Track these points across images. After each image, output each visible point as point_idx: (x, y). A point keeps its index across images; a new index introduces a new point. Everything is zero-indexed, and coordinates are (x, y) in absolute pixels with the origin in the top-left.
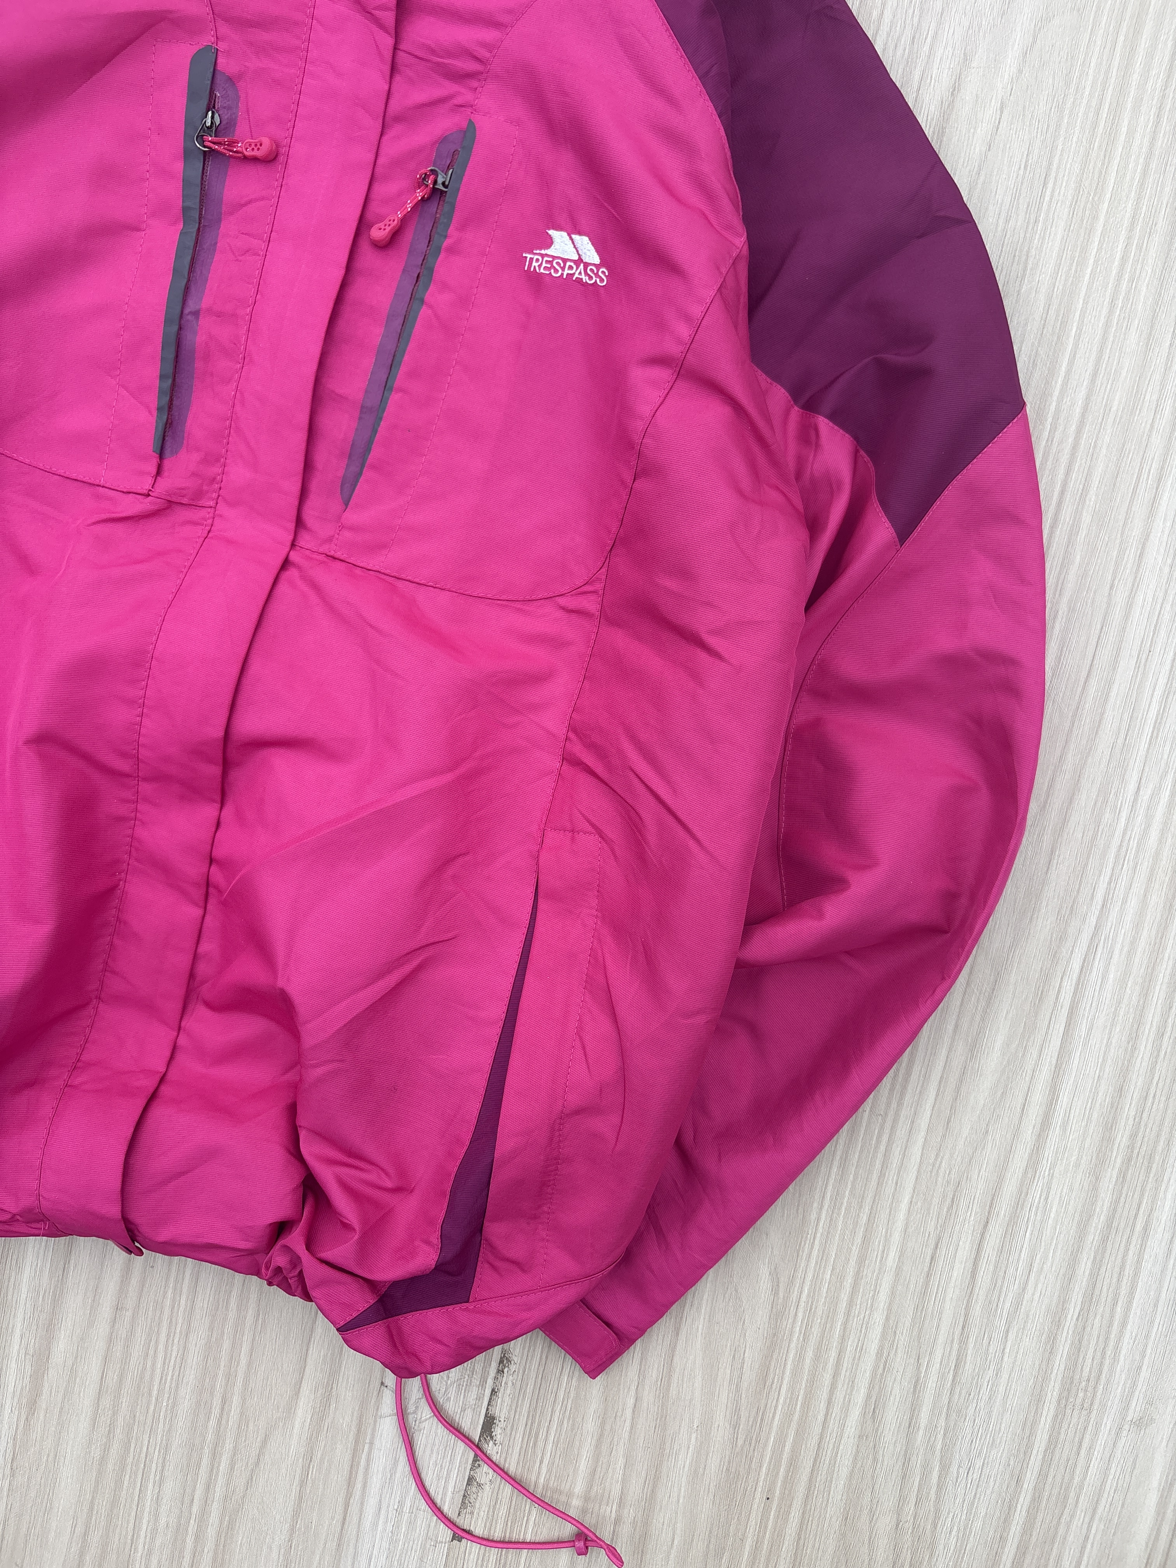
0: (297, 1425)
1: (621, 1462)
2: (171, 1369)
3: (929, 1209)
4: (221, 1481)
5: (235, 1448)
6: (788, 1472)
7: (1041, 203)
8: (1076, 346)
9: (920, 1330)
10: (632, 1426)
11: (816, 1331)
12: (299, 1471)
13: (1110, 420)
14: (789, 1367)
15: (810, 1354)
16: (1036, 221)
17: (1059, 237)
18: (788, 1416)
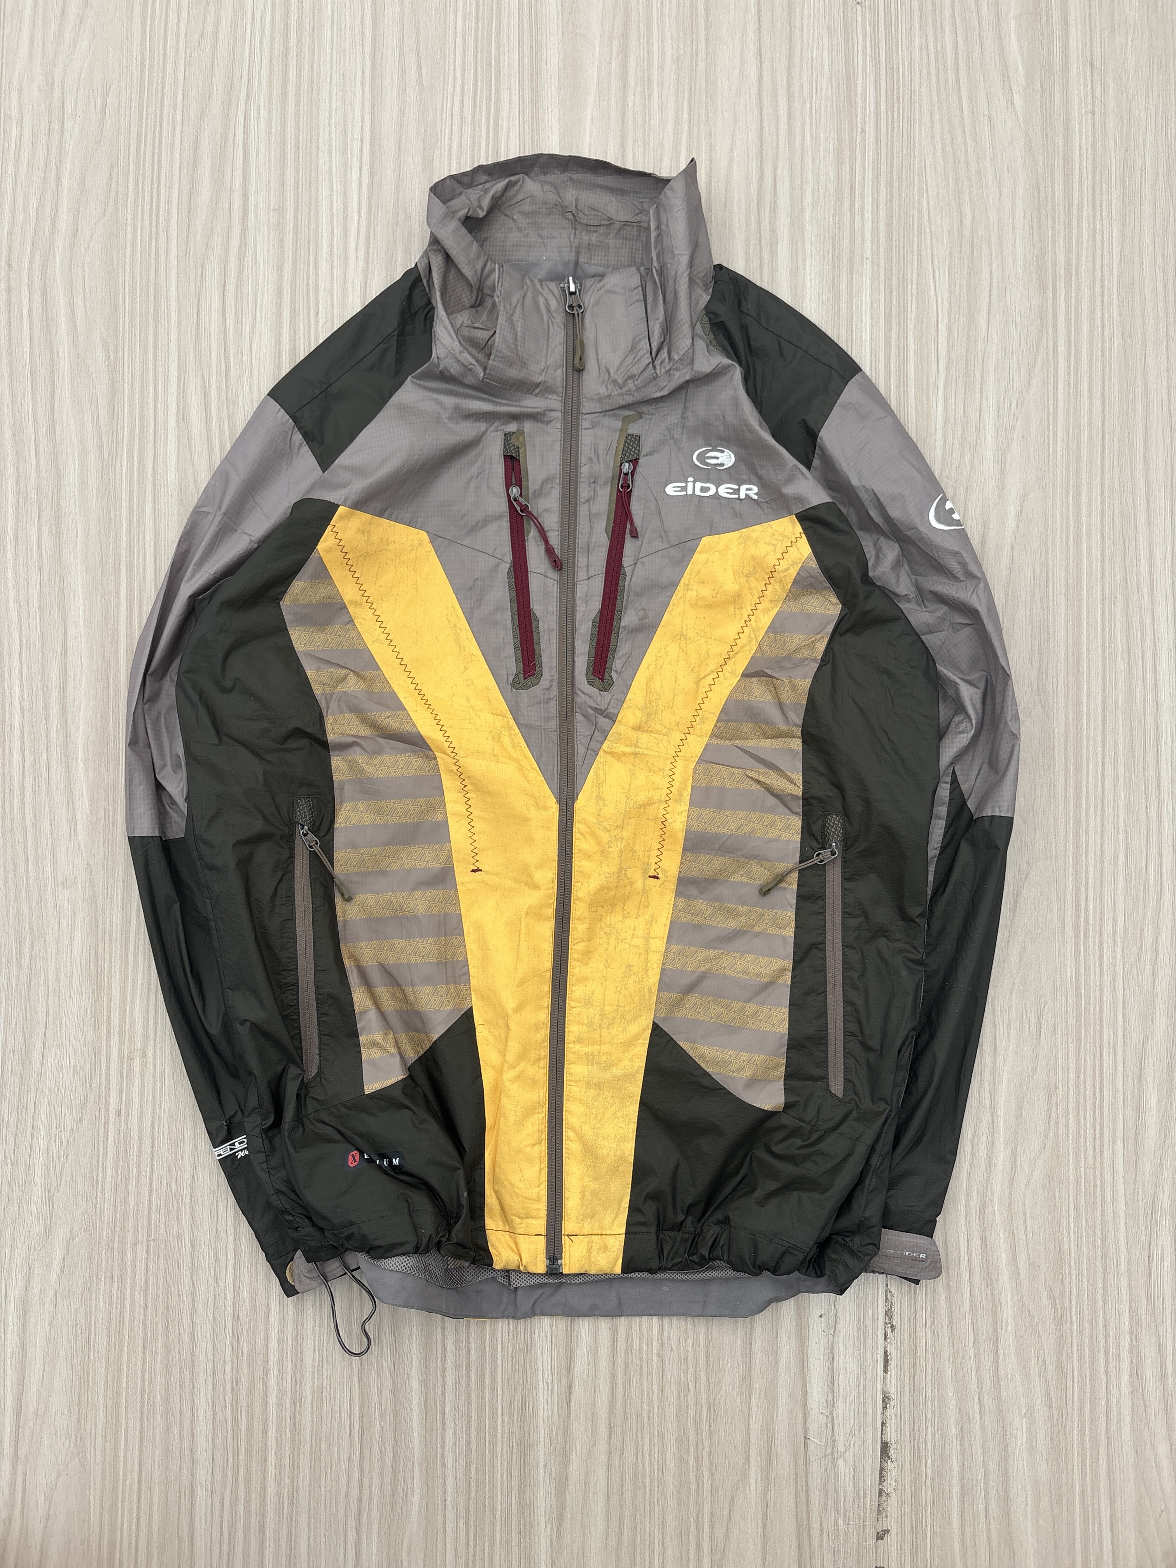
0: (753, 1481)
1: (980, 1451)
2: (656, 1463)
3: (1138, 1225)
4: (706, 1538)
5: (712, 1512)
6: (1091, 1429)
7: (1048, 597)
8: (1089, 673)
9: (1153, 1308)
10: (982, 1425)
11: (1087, 1326)
12: (760, 1516)
13: (1120, 711)
14: (1075, 1356)
15: (1087, 1343)
16: (1048, 607)
17: (1063, 614)
18: (1082, 1390)
